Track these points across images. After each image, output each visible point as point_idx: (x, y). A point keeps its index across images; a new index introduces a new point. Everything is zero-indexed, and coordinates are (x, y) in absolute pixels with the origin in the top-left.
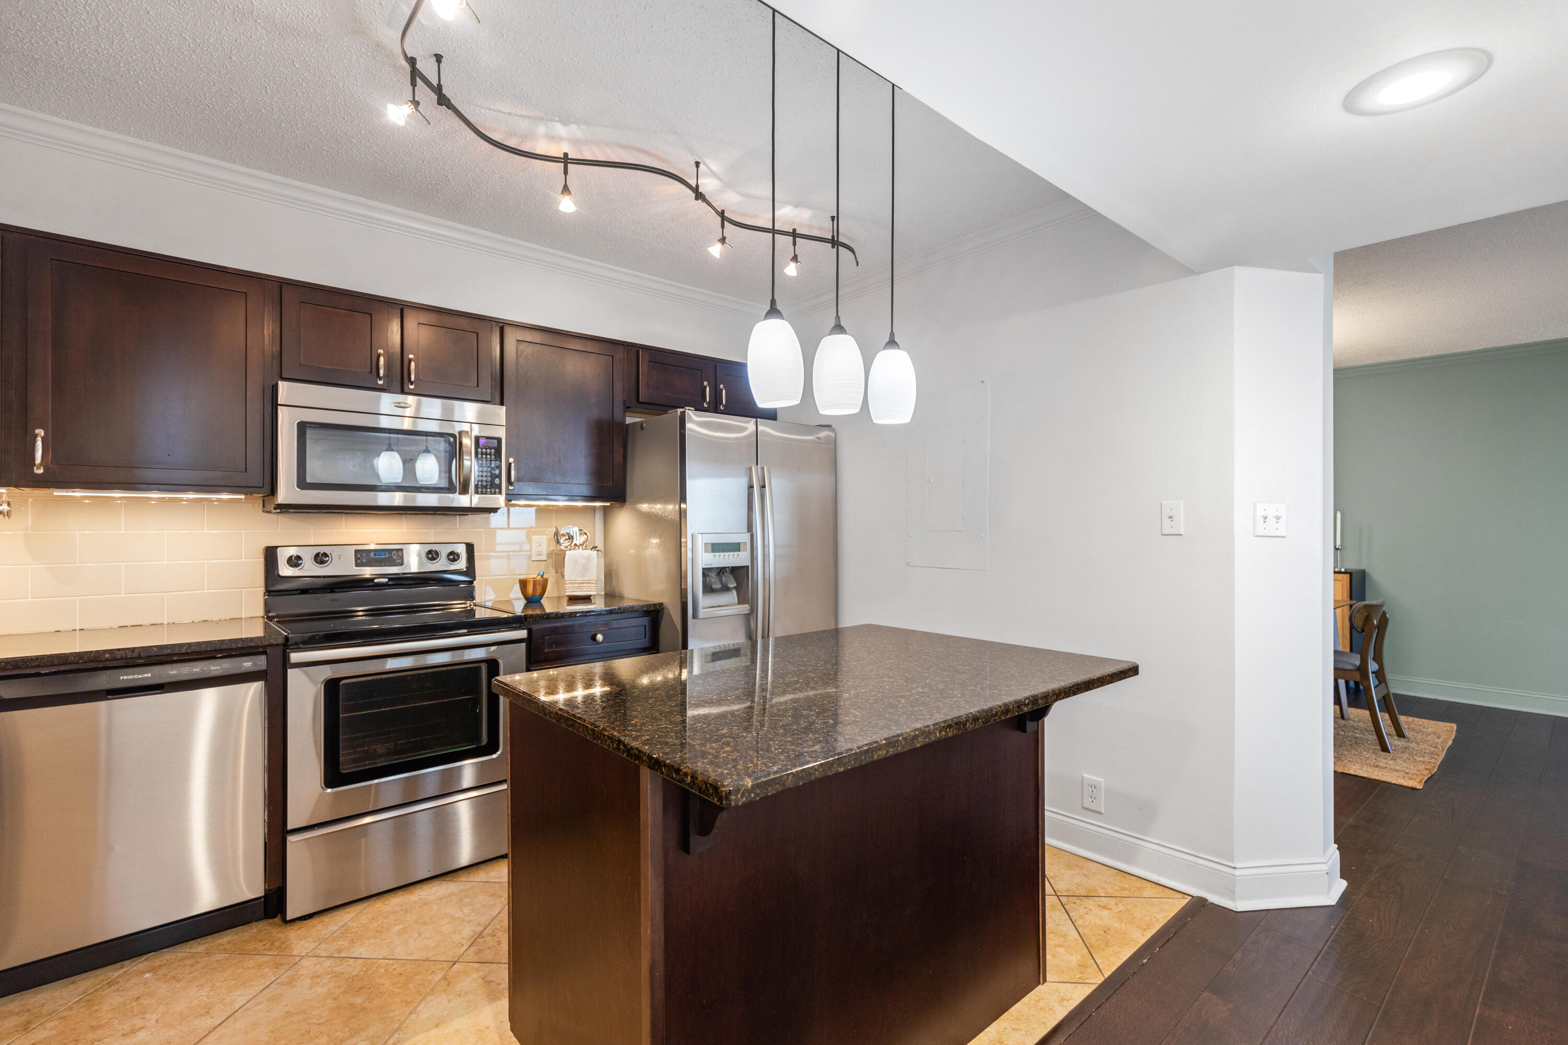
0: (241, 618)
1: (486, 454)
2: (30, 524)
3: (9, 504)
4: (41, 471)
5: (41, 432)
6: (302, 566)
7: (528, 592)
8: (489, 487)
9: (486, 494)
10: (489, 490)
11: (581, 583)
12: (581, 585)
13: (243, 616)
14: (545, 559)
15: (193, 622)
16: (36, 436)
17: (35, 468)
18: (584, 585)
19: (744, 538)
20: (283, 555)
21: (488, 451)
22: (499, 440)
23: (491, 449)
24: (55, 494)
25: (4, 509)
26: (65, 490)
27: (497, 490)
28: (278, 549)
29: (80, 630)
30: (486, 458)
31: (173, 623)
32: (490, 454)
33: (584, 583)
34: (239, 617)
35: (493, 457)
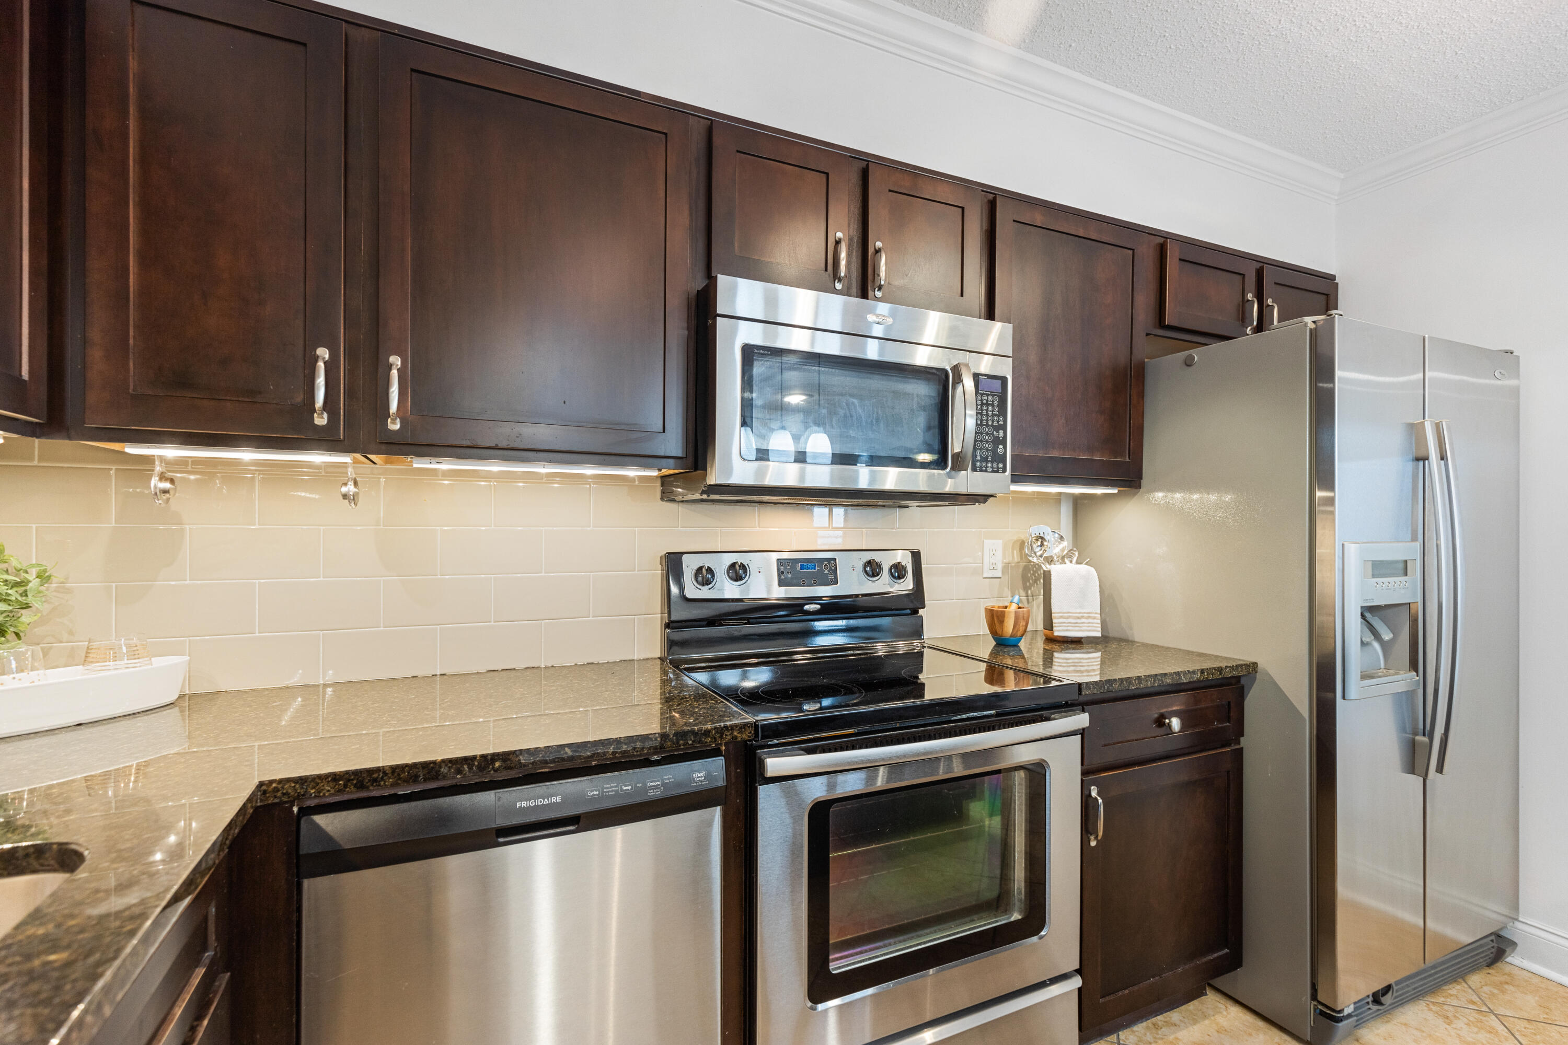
0: (633, 660)
1: (987, 404)
2: (382, 515)
3: (356, 483)
4: (396, 426)
5: (396, 361)
6: (713, 583)
7: (1005, 629)
8: (990, 459)
9: (986, 471)
10: (989, 465)
11: (1078, 618)
12: (1079, 621)
13: (635, 658)
14: (1000, 575)
15: (576, 665)
16: (390, 367)
17: (389, 420)
18: (1083, 620)
19: (1409, 550)
20: (690, 565)
21: (990, 398)
22: (1004, 380)
23: (993, 396)
24: (415, 466)
25: (349, 491)
26: (428, 459)
27: (1001, 465)
28: (684, 556)
29: (441, 675)
30: (987, 411)
31: (552, 666)
32: (993, 405)
33: (1083, 617)
34: (631, 658)
35: (996, 409)
